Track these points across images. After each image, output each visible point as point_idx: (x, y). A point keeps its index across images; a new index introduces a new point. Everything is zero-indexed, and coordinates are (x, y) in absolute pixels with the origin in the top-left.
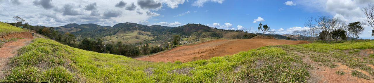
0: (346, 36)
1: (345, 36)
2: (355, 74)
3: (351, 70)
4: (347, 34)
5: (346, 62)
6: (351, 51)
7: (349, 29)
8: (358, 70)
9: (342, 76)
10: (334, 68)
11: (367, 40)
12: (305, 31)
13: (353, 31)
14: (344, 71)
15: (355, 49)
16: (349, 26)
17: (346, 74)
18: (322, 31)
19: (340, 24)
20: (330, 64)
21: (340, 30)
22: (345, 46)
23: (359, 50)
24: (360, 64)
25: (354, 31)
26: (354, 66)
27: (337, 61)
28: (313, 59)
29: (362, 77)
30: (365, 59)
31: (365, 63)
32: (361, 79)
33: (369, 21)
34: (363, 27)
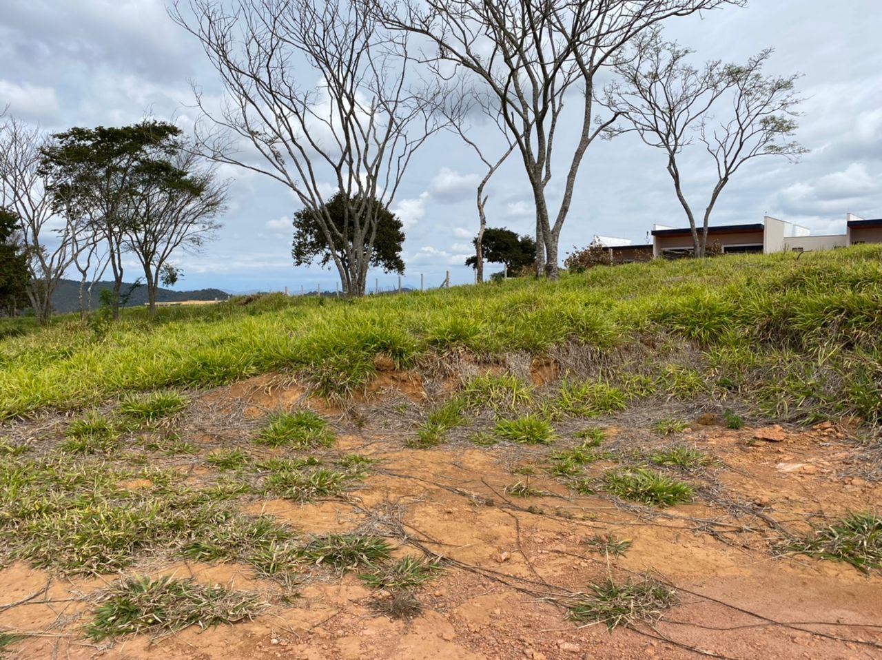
0: (35, 264)
1: (20, 266)
3: (83, 595)
4: (37, 249)
5: (29, 537)
6: (94, 416)
7: (62, 194)
8: (156, 569)
11: (252, 304)
13: (110, 218)
16: (50, 157)
17: (23, 646)
22: (17, 378)
23: (173, 394)
24: (182, 515)
26: (116, 544)
29: (193, 619)
30: (226, 464)
31: (222, 496)
32: (187, 635)
33: (253, 134)
34: (206, 180)
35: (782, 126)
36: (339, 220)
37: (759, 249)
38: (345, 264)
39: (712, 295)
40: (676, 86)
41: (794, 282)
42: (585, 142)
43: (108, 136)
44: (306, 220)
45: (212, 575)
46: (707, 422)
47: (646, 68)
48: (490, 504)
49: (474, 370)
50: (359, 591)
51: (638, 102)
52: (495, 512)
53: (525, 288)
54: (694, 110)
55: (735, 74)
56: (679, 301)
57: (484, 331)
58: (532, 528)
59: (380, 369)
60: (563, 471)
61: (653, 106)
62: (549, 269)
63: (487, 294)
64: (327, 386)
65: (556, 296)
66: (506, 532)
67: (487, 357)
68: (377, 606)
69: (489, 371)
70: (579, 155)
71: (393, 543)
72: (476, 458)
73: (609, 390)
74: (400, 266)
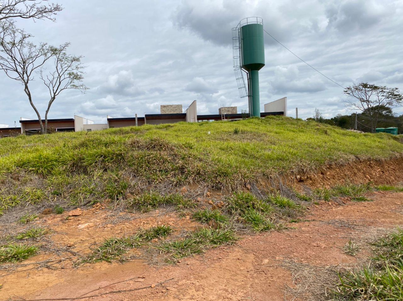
35: (77, 77)
37: (73, 130)
39: (47, 152)
40: (26, 51)
41: (83, 145)
46: (46, 213)
47: (9, 39)
54: (36, 63)
55: (54, 51)
56: (32, 156)
61: (14, 59)
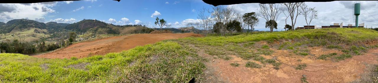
0: (241, 27)
1: (240, 28)
2: (249, 65)
3: (245, 62)
4: (242, 26)
5: (241, 55)
6: (246, 44)
7: (244, 20)
8: (252, 61)
9: (237, 67)
10: (229, 61)
11: (261, 32)
12: (197, 24)
13: (248, 23)
14: (239, 63)
15: (250, 41)
16: (244, 16)
17: (240, 66)
18: (216, 23)
19: (235, 14)
20: (225, 57)
21: (234, 22)
22: (240, 39)
23: (254, 42)
24: (254, 55)
25: (250, 22)
26: (248, 57)
27: (231, 54)
28: (208, 53)
29: (255, 67)
30: (258, 50)
31: (258, 54)
32: (254, 69)
33: (262, 13)
34: (258, 18)
35: (316, 16)
36: (270, 23)
37: (314, 28)
38: (271, 28)
39: (310, 33)
40: (306, 10)
41: (317, 32)
42: (297, 15)
43: (249, 14)
44: (267, 23)
45: (257, 62)
47: (303, 7)
48: (287, 56)
49: (285, 41)
50: (272, 66)
51: (302, 11)
52: (287, 57)
53: (290, 32)
54: (308, 13)
55: (312, 9)
56: (307, 34)
57: (286, 37)
58: (291, 59)
59: (275, 41)
60: (295, 52)
61: (304, 12)
62: (293, 30)
63: (286, 32)
64: (269, 42)
65: (294, 33)
66: (289, 60)
67: (287, 40)
68: (274, 68)
69: (287, 41)
70: (297, 17)
71: (276, 61)
72: (285, 51)
73: (300, 44)
74: (277, 28)
